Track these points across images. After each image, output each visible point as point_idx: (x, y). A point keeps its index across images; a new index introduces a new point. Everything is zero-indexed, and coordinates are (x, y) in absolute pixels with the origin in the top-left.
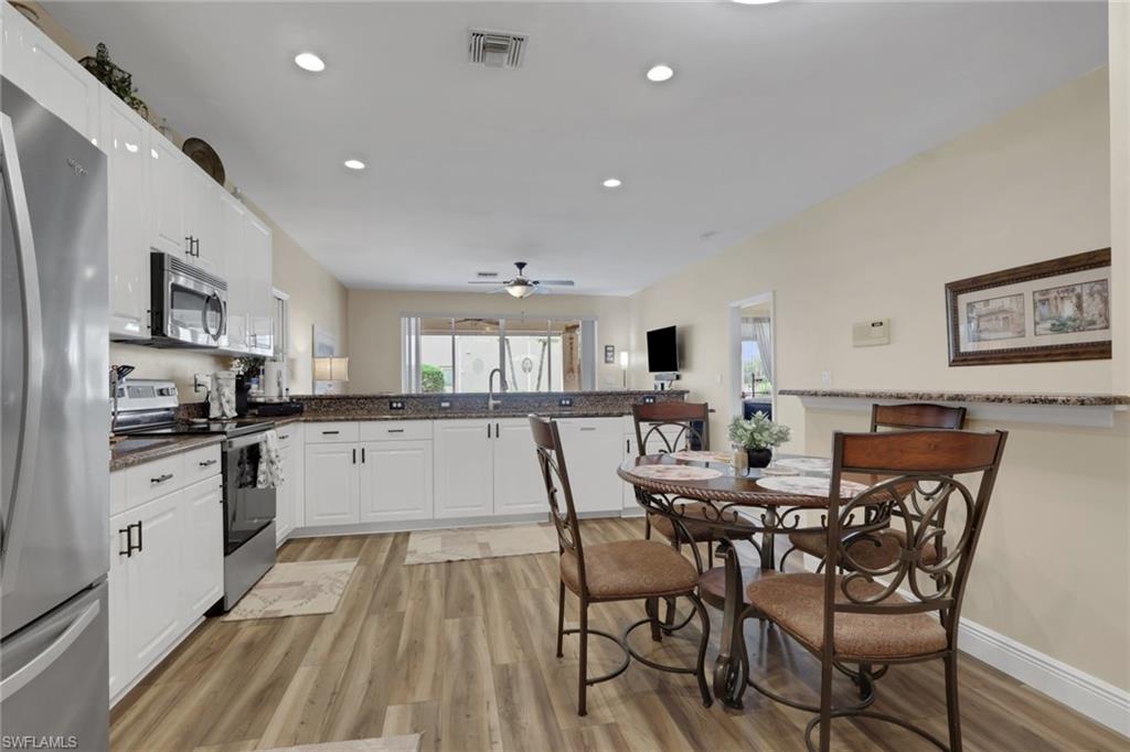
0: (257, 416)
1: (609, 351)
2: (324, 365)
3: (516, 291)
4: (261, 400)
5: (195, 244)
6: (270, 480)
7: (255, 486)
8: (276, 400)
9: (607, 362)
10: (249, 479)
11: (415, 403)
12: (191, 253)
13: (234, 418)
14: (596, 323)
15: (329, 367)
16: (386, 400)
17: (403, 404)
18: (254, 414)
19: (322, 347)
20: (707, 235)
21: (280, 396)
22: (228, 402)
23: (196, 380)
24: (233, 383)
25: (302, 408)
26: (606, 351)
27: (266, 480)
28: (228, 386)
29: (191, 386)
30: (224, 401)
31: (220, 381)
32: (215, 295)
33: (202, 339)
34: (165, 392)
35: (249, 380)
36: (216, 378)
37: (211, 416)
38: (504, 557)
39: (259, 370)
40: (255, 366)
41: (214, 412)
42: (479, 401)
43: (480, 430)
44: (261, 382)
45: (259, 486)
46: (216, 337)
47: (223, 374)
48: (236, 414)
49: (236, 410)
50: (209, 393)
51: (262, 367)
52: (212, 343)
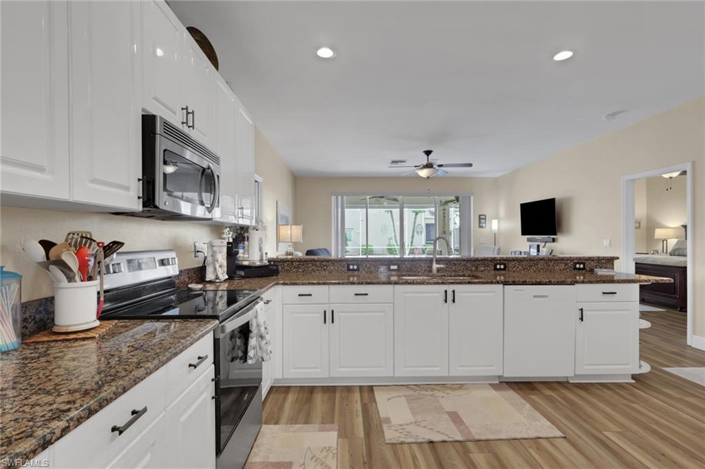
0: (243, 277)
1: (482, 218)
2: (286, 231)
3: (424, 173)
4: (246, 263)
5: (190, 116)
6: (260, 355)
7: (245, 361)
8: (258, 264)
9: (480, 227)
10: (240, 354)
11: (368, 265)
12: (187, 123)
13: (225, 280)
14: (472, 198)
15: (289, 232)
16: (345, 263)
17: (358, 266)
18: (241, 276)
19: (283, 217)
20: (613, 115)
21: (261, 260)
22: (221, 266)
23: (195, 247)
24: (225, 250)
25: (278, 269)
26: (480, 219)
27: (256, 354)
28: (221, 252)
29: (192, 252)
30: (217, 265)
31: (215, 248)
32: (209, 168)
33: (200, 212)
34: (165, 262)
35: (237, 247)
36: (211, 246)
37: (207, 279)
38: (487, 440)
39: (244, 238)
40: (241, 235)
41: (210, 276)
42: (422, 265)
43: (437, 295)
44: (246, 248)
45: (250, 362)
46: (210, 210)
47: (217, 242)
48: (227, 277)
49: (227, 273)
50: (205, 258)
51: (246, 235)
52: (208, 216)
